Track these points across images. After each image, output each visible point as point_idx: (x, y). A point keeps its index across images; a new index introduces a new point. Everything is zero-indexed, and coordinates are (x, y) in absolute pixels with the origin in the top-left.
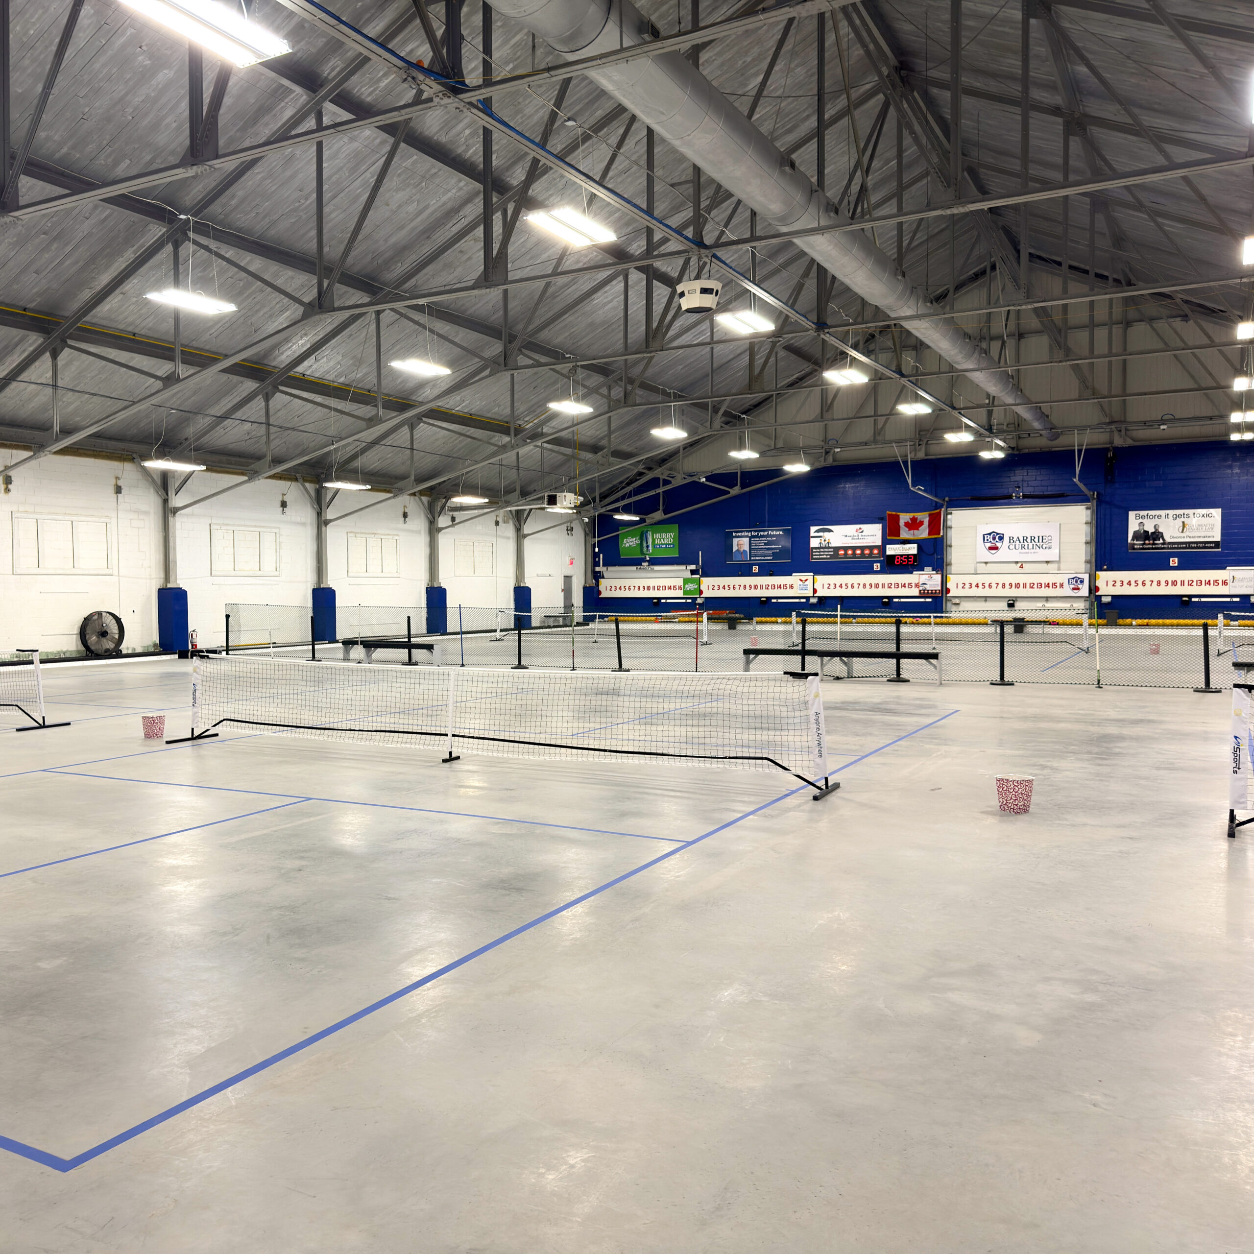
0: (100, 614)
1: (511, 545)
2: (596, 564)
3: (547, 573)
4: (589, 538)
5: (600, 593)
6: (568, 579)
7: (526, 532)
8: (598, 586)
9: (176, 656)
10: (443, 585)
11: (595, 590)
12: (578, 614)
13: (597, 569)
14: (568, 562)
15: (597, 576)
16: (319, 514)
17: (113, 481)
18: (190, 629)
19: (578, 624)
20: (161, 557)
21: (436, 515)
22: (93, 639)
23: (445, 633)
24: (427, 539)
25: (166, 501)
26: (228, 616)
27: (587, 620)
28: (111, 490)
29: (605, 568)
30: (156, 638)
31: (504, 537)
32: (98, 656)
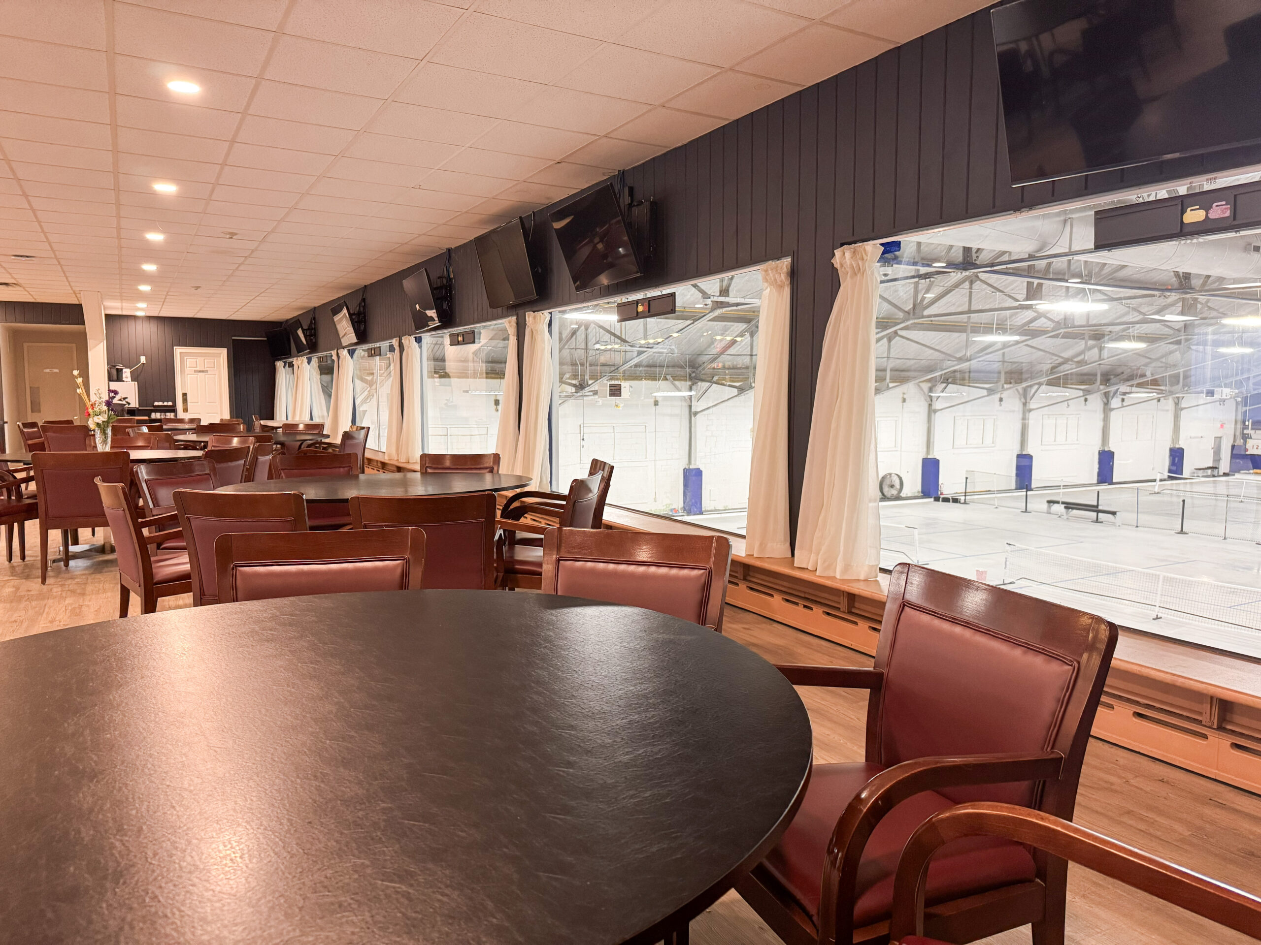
0: (890, 474)
1: (1170, 416)
2: (1246, 427)
3: (1200, 436)
4: (1240, 407)
5: (1246, 450)
6: (1218, 440)
7: (1183, 406)
8: (1246, 445)
9: (932, 499)
10: (1112, 450)
11: (1243, 448)
12: (1224, 466)
13: (1246, 432)
14: (1219, 426)
15: (1245, 437)
16: (1025, 404)
17: (901, 396)
18: (940, 483)
19: (1225, 474)
20: (925, 438)
21: (1110, 399)
22: (886, 490)
23: (1111, 483)
24: (1102, 416)
25: (930, 405)
26: (967, 478)
27: (1234, 470)
28: (901, 400)
29: (1253, 431)
30: (919, 488)
31: (1163, 410)
32: (889, 499)
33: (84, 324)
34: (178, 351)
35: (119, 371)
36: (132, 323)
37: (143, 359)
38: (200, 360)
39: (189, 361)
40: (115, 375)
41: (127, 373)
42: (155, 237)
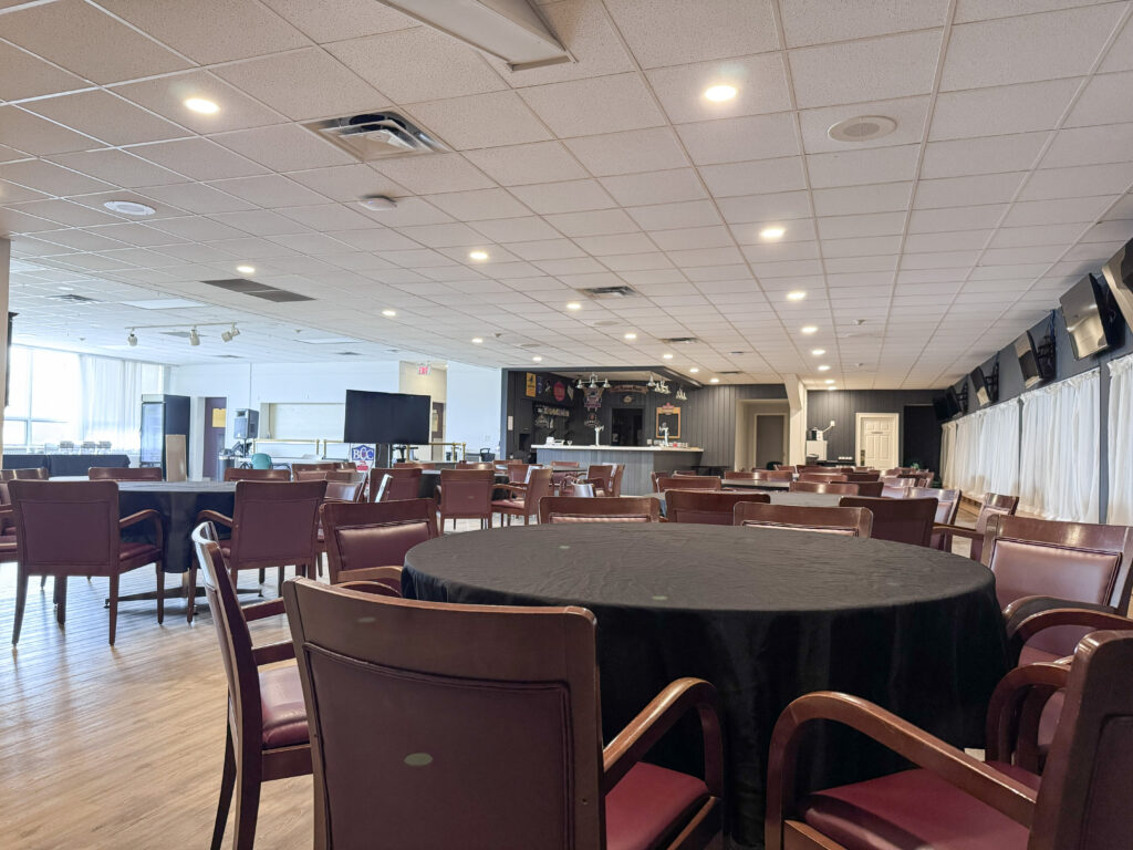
33: (786, 397)
34: (859, 416)
35: (814, 434)
36: (826, 396)
37: (833, 423)
38: (876, 423)
39: (868, 425)
40: (812, 436)
41: (820, 434)
42: (809, 330)
